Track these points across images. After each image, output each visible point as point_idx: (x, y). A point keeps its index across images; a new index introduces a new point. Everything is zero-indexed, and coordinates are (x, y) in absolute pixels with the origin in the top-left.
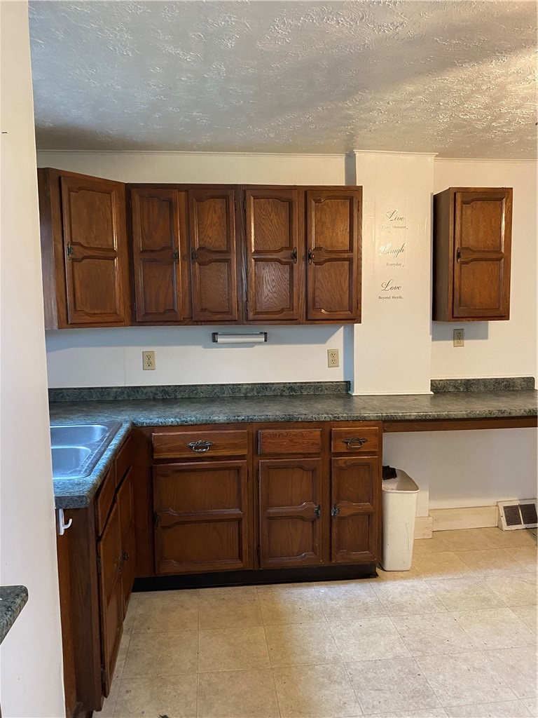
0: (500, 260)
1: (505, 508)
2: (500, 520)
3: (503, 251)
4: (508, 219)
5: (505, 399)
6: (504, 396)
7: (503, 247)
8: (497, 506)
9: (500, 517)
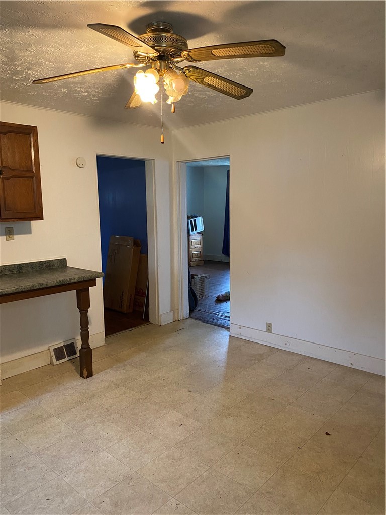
0: (32, 177)
1: (54, 349)
2: (51, 359)
3: (34, 171)
4: (35, 148)
5: (45, 275)
6: (45, 273)
7: (34, 168)
8: (49, 349)
9: (51, 356)
